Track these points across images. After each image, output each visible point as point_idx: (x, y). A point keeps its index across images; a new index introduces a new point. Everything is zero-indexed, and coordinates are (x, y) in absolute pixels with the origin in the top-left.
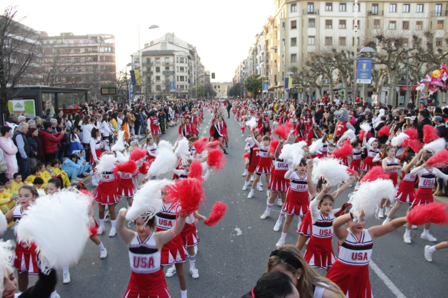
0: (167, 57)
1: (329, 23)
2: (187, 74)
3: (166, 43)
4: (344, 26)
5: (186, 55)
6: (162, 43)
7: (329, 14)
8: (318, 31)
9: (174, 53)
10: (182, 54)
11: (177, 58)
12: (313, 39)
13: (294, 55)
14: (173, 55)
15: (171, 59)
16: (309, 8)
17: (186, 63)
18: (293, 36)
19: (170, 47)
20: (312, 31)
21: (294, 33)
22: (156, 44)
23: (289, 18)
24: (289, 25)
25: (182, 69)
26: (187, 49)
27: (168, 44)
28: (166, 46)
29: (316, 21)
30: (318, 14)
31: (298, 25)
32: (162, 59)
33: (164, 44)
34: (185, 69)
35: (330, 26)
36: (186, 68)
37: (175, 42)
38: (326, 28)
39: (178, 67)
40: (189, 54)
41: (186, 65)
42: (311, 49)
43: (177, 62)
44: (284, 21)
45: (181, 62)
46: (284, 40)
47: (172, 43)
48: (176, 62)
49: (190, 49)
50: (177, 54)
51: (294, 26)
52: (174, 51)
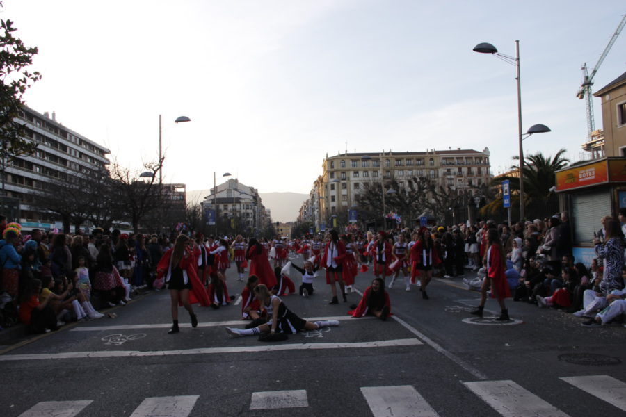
0: (234, 204)
1: (356, 185)
2: (251, 219)
3: (230, 190)
5: (251, 202)
6: (228, 190)
7: (356, 179)
8: (349, 191)
9: (241, 201)
10: (247, 201)
11: (243, 205)
12: (346, 197)
13: (333, 208)
14: (240, 203)
15: (238, 206)
16: (343, 176)
20: (344, 192)
21: (333, 193)
22: (222, 191)
23: (329, 182)
24: (330, 187)
26: (251, 196)
27: (234, 192)
28: (231, 192)
29: (348, 185)
30: (349, 180)
31: (336, 187)
32: (230, 206)
34: (250, 215)
37: (238, 188)
38: (355, 189)
39: (244, 213)
40: (253, 201)
41: (252, 211)
42: (345, 203)
43: (244, 208)
44: (326, 184)
46: (327, 197)
47: (235, 190)
48: (242, 208)
49: (253, 194)
50: (243, 201)
51: (333, 188)
52: (240, 198)
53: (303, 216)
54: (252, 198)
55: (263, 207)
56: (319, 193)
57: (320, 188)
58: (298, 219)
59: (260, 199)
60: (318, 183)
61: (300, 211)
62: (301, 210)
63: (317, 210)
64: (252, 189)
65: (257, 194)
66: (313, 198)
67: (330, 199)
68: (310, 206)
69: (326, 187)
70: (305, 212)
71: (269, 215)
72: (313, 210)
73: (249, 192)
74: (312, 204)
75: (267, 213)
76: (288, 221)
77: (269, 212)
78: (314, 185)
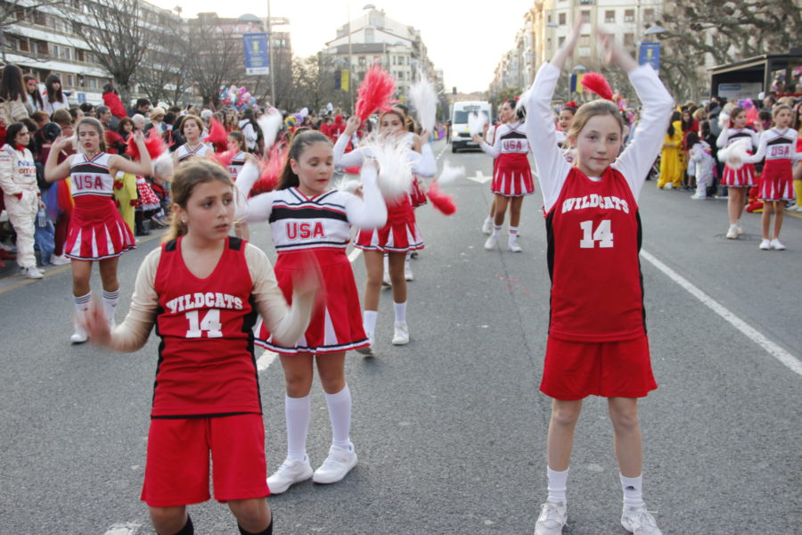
0: (377, 55)
1: (610, 15)
2: (409, 83)
3: (372, 30)
4: (631, 18)
5: (408, 51)
6: (367, 29)
8: (595, 28)
9: (389, 49)
10: (401, 49)
11: (394, 57)
12: (587, 38)
14: (388, 52)
15: (383, 58)
17: (408, 64)
18: (562, 35)
19: (379, 38)
21: (563, 31)
22: (355, 32)
23: (556, 10)
24: (556, 20)
25: (401, 75)
26: (409, 40)
27: (377, 33)
28: (373, 34)
29: (592, 14)
30: (595, 4)
31: (568, 19)
32: (370, 59)
33: (369, 31)
34: (406, 76)
35: (612, 20)
36: (408, 73)
37: (386, 27)
38: (606, 22)
39: (395, 72)
40: (413, 50)
41: (408, 69)
43: (394, 64)
44: (550, 13)
45: (400, 64)
46: (549, 40)
47: (381, 29)
48: (391, 62)
49: (413, 38)
50: (393, 50)
51: (562, 21)
52: (388, 45)
53: (501, 79)
54: (409, 44)
55: (431, 64)
56: (533, 34)
57: (537, 22)
58: (491, 86)
59: (425, 49)
60: (533, 13)
61: (496, 72)
62: (498, 69)
63: (529, 66)
64: (411, 31)
65: (418, 37)
66: (521, 43)
67: (556, 42)
68: (515, 59)
69: (550, 19)
70: (504, 73)
71: (441, 79)
72: (521, 66)
73: (405, 34)
74: (519, 55)
75: (439, 76)
76: (474, 91)
77: (442, 73)
78: (525, 20)
